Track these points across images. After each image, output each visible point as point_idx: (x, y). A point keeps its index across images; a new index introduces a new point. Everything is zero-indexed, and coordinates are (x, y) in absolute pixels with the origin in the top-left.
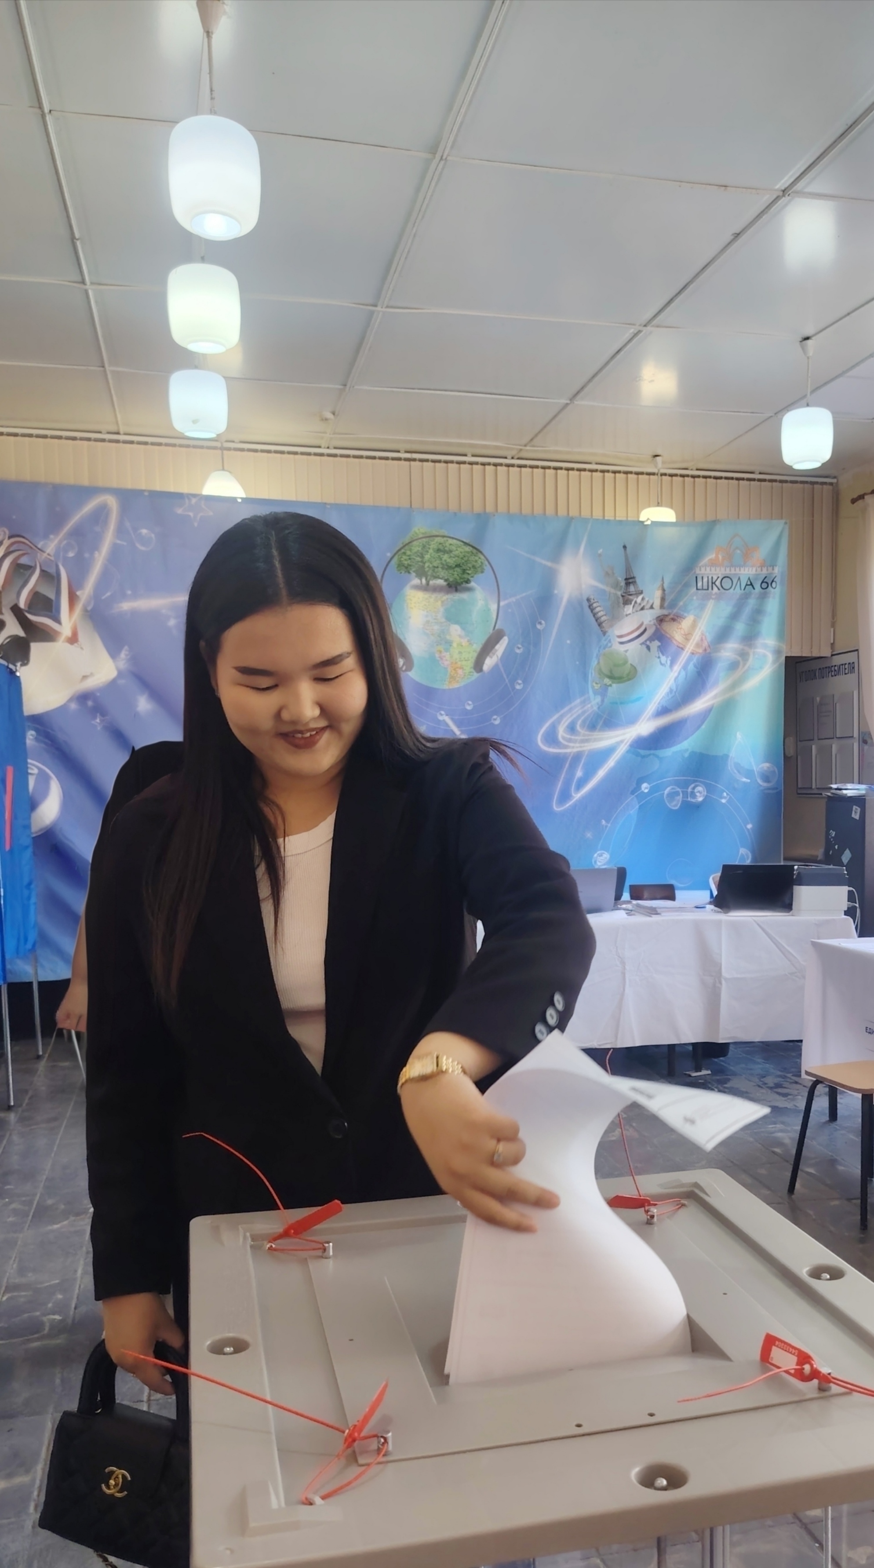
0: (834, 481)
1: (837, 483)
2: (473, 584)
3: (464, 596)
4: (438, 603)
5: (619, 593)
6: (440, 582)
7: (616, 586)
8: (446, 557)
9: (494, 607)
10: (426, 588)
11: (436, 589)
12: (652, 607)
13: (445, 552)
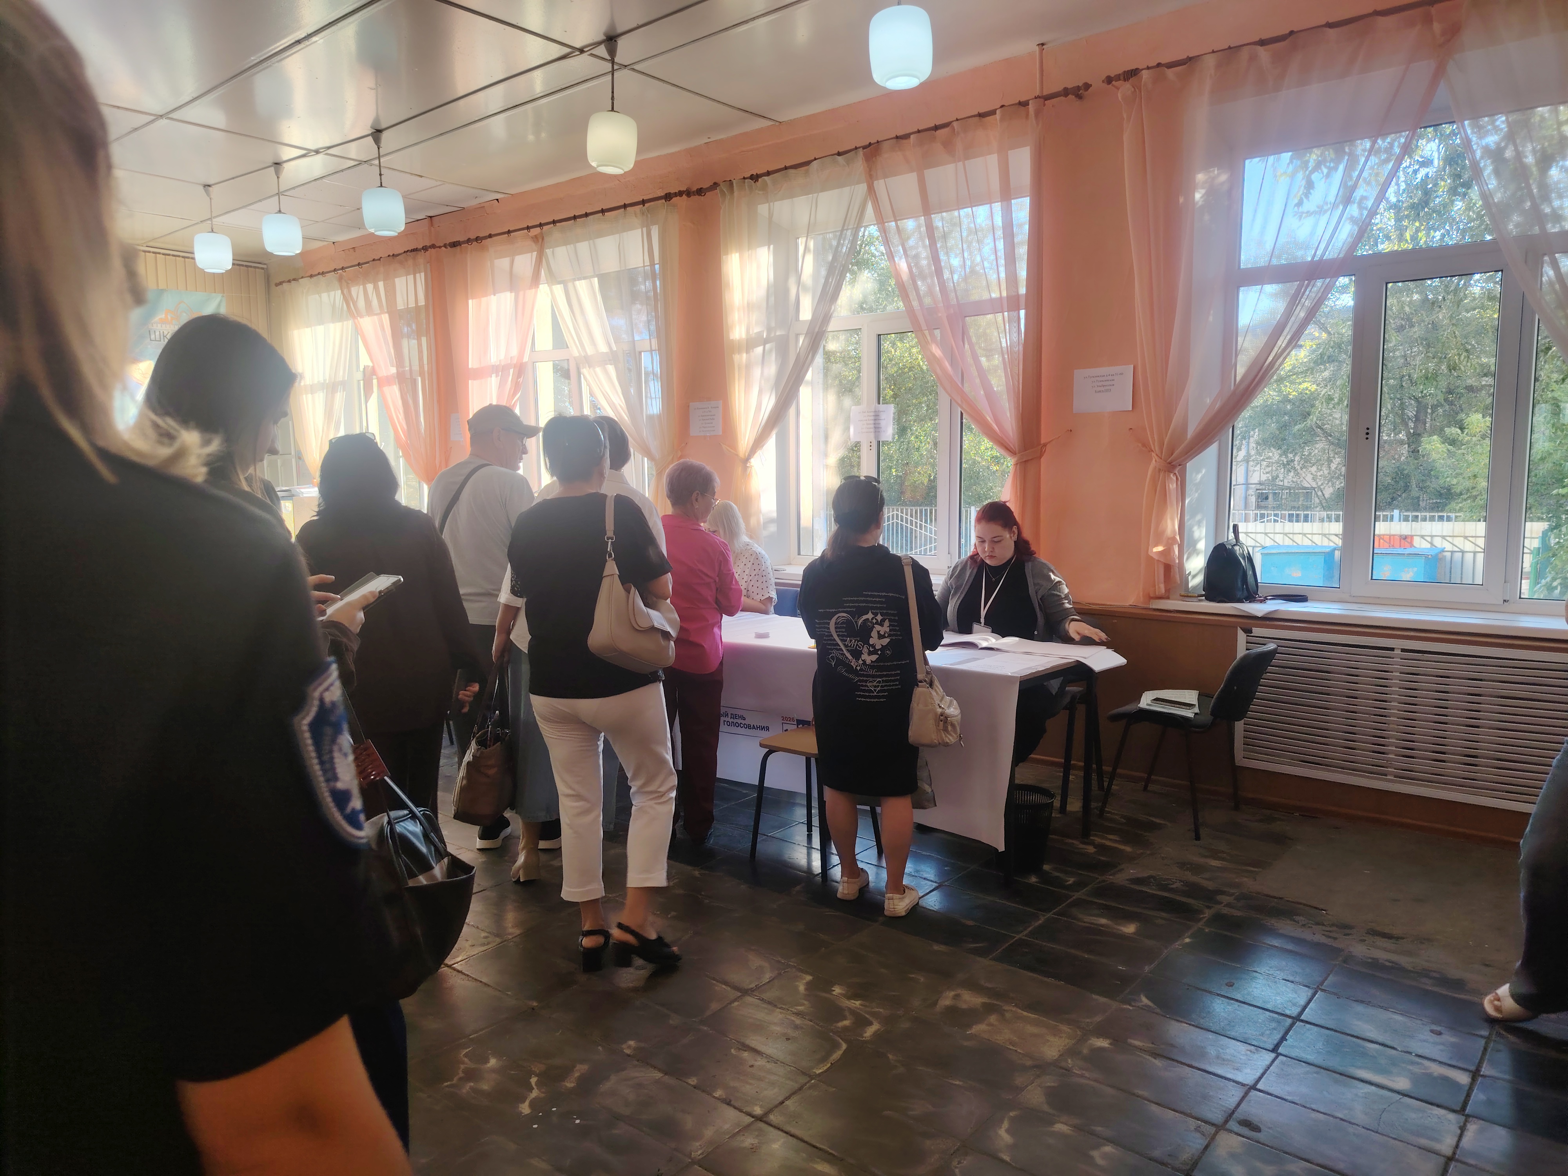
0: (265, 266)
1: (267, 269)
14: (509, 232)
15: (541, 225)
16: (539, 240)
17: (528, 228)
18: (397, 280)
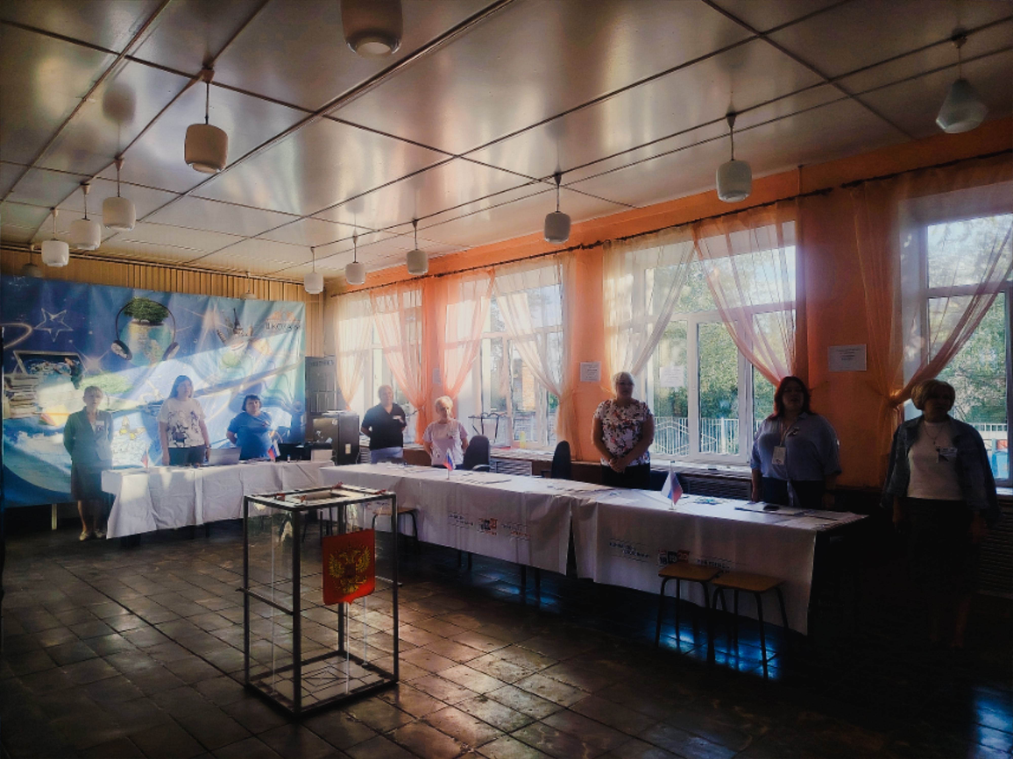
2: (163, 322)
3: (158, 327)
4: (145, 329)
5: (232, 329)
6: (147, 321)
7: (230, 325)
8: (149, 310)
9: (173, 332)
10: (139, 323)
11: (144, 324)
12: (246, 335)
13: (148, 308)
14: (474, 268)
15: (493, 265)
16: (492, 273)
17: (485, 266)
18: (404, 294)
